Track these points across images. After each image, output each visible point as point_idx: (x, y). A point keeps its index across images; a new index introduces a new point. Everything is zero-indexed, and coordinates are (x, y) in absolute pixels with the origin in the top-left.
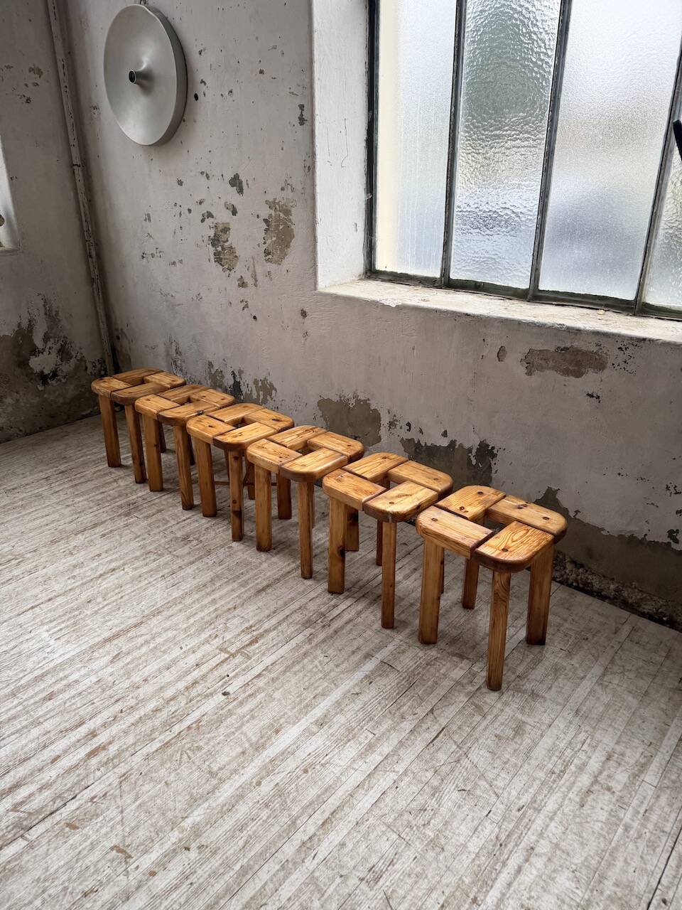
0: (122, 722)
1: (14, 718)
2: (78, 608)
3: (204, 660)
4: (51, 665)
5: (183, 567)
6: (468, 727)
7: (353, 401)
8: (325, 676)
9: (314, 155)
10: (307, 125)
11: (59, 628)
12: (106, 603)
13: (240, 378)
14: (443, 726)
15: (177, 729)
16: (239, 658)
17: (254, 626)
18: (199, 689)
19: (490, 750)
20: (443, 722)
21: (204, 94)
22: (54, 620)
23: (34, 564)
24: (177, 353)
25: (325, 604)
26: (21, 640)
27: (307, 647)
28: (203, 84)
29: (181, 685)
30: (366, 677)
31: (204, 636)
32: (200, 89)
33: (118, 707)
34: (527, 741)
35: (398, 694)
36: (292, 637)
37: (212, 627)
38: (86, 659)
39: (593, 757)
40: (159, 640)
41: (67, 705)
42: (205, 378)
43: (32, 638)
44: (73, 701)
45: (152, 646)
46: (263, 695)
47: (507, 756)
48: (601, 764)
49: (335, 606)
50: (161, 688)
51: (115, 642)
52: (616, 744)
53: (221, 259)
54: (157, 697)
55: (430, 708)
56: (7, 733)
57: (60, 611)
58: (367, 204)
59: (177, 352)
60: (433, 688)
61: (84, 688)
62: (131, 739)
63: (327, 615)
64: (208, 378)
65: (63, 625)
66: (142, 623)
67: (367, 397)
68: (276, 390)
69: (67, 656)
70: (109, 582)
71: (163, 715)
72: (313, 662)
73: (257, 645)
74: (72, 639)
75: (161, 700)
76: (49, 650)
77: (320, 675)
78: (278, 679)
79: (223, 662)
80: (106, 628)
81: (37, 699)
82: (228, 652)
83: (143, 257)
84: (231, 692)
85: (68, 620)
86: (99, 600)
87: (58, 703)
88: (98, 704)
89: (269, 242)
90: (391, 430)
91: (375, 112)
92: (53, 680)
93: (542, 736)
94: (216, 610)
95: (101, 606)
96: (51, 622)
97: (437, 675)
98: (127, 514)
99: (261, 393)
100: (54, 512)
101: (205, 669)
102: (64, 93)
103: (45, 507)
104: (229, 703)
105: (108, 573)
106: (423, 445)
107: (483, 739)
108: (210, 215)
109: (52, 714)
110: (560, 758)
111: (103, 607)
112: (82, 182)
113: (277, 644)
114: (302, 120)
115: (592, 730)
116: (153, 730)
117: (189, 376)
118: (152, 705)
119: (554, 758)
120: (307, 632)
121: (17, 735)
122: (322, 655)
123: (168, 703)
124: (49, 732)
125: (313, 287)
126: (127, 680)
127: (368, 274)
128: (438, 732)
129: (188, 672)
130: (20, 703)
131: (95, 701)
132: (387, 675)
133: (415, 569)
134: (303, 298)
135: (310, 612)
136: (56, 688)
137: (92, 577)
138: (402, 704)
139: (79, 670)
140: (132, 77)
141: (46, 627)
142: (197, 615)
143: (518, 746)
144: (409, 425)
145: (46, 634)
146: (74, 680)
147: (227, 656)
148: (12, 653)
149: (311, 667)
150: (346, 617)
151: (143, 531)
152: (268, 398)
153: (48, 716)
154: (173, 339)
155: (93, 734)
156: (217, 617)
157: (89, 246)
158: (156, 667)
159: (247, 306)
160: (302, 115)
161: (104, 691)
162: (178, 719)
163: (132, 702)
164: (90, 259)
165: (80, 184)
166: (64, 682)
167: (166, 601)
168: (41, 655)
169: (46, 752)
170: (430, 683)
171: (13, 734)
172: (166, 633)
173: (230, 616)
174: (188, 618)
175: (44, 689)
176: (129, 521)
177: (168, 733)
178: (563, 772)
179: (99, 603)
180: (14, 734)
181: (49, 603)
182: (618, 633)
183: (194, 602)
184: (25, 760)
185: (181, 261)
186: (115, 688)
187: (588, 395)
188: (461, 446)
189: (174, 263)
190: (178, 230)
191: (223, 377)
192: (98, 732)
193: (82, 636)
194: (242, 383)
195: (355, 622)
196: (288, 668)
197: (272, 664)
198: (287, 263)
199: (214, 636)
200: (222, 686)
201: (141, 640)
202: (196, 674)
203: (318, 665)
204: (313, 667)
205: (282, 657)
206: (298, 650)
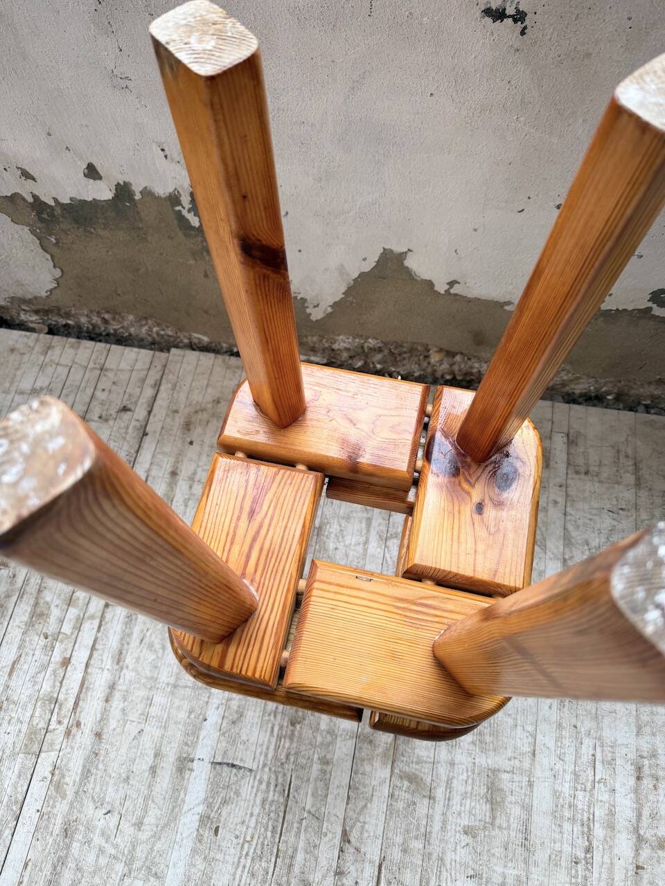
6: (416, 838)
8: (129, 863)
14: (377, 864)
19: (471, 873)
20: (373, 851)
25: (44, 667)
27: (61, 808)
30: (204, 820)
34: (516, 811)
35: (274, 831)
36: (20, 798)
39: (617, 787)
47: (499, 869)
48: (632, 795)
49: (66, 662)
52: (637, 735)
55: (339, 831)
60: (325, 778)
63: (61, 697)
72: (89, 842)
77: (120, 868)
93: (531, 784)
97: (319, 739)
106: (53, 204)
107: (449, 854)
110: (573, 820)
115: (594, 725)
119: (567, 826)
120: (45, 765)
128: (375, 879)
132: (237, 793)
133: (174, 474)
135: (25, 708)
138: (290, 852)
143: (505, 832)
149: (91, 858)
150: (100, 681)
170: (316, 767)
178: (588, 850)
182: (552, 463)
187: (488, 12)
188: (147, 193)
195: (121, 686)
203: (103, 844)
204: (98, 857)
205: (26, 865)
206: (47, 827)
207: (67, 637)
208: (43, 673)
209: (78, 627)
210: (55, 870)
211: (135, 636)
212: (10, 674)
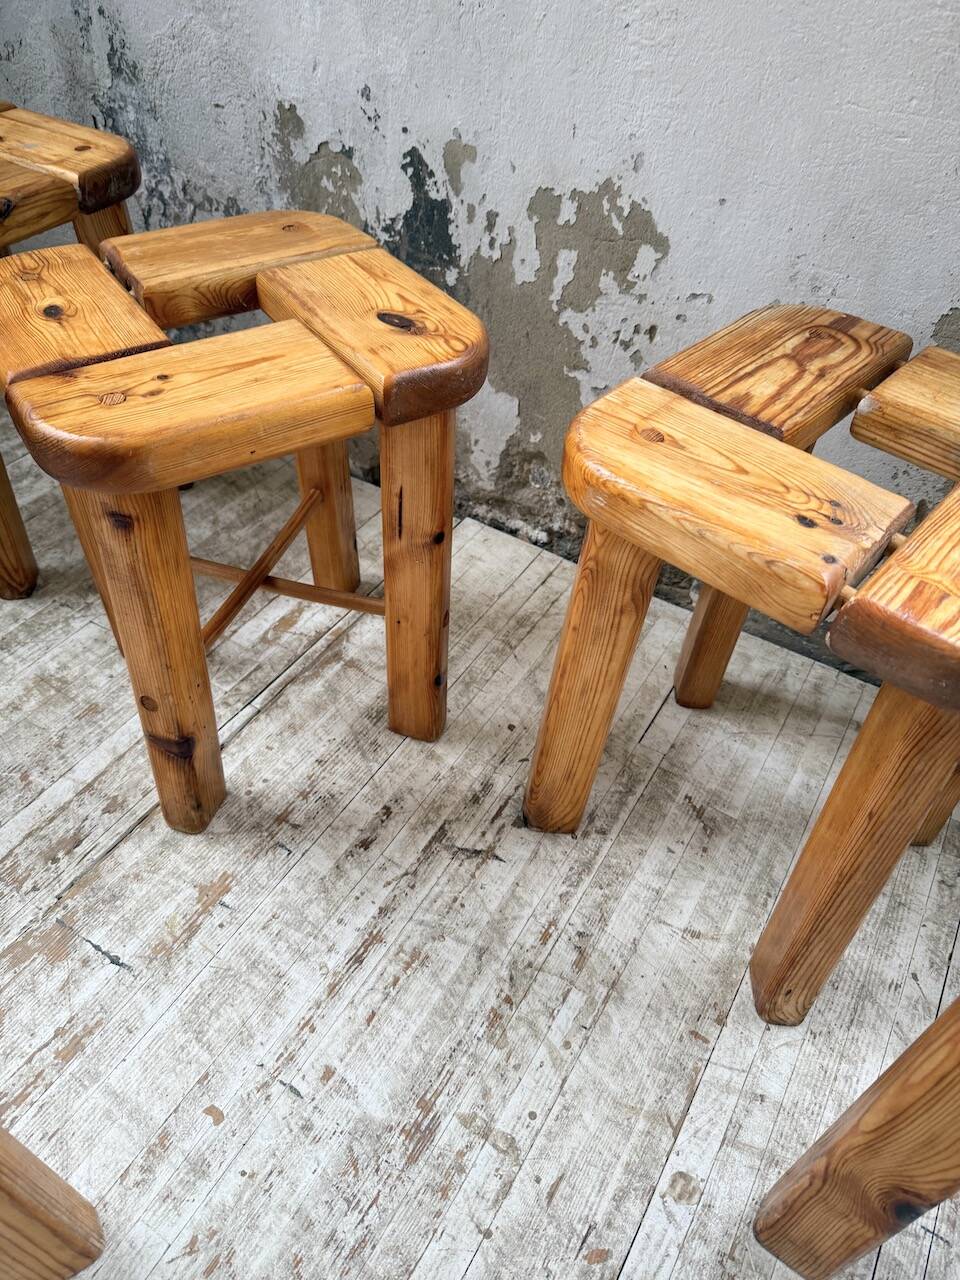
13: (455, 183)
24: (117, 71)
42: (261, 186)
59: (120, 65)
64: (272, 185)
68: (661, 244)
98: (60, 939)
99: (567, 259)
117: (179, 178)
152: (607, 281)
176: (82, 997)
191: (354, 178)
194: (458, 212)
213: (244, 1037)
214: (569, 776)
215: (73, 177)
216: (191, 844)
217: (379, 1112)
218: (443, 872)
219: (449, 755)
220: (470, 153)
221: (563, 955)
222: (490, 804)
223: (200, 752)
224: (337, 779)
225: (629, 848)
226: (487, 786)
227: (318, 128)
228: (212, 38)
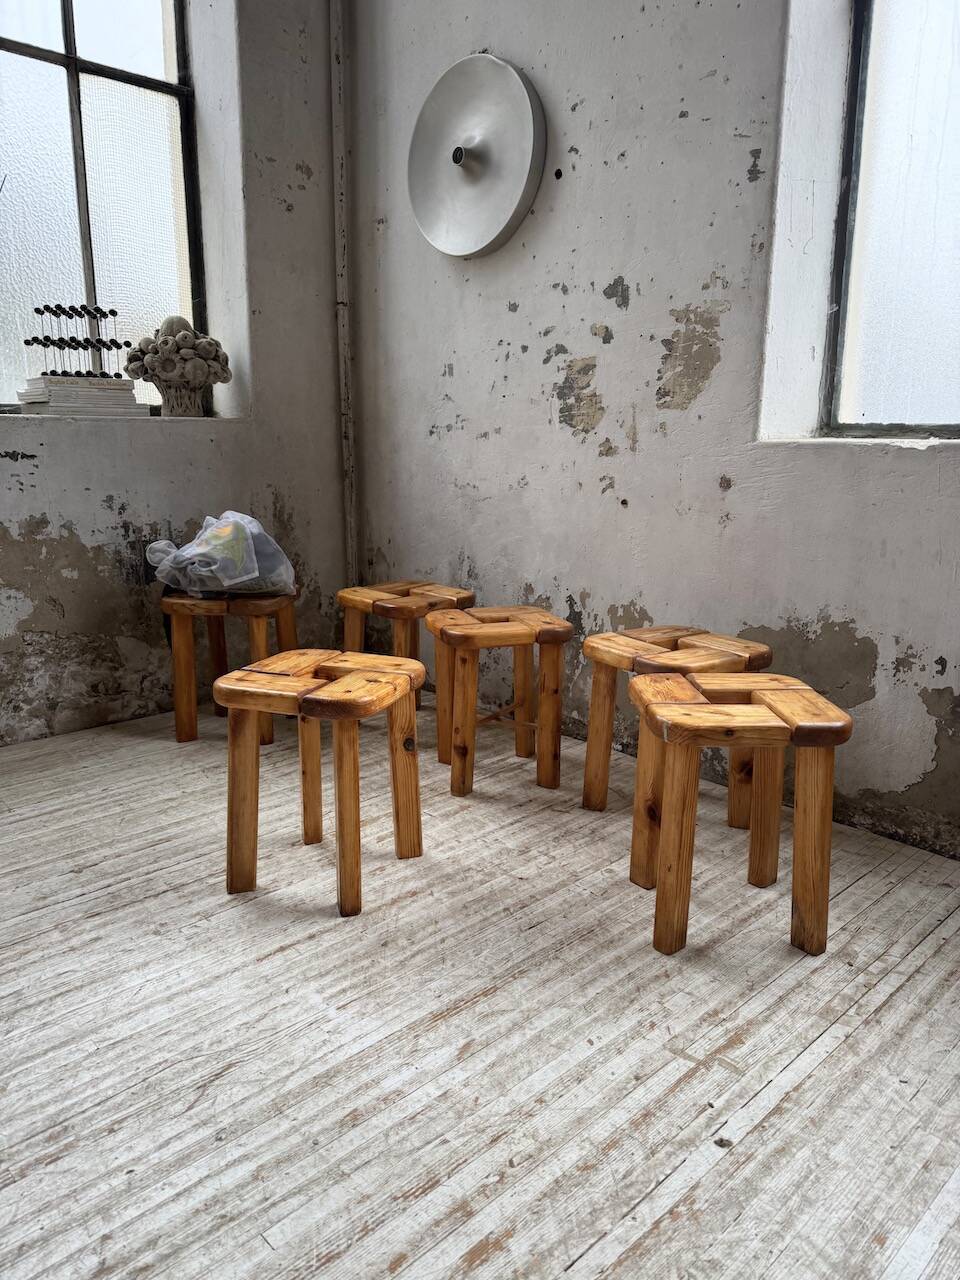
0: (519, 1188)
1: (289, 1158)
2: (367, 955)
3: (648, 1070)
4: (341, 1057)
5: (538, 897)
7: (817, 627)
9: (772, 224)
10: (763, 182)
11: (339, 988)
12: (415, 948)
13: (584, 605)
15: (648, 1213)
16: (718, 1073)
17: (722, 1011)
18: (658, 1129)
21: (574, 168)
22: (327, 973)
23: (271, 877)
24: (470, 576)
26: (272, 1004)
27: (851, 1061)
28: (573, 153)
29: (619, 1117)
31: (628, 1021)
32: (567, 162)
33: (500, 1153)
36: (811, 1038)
37: (637, 1006)
38: (407, 1049)
40: (542, 1023)
41: (393, 1139)
43: (294, 1003)
44: (403, 1133)
45: (530, 1033)
46: (806, 1152)
49: (869, 987)
50: (580, 1120)
51: (455, 1020)
53: (572, 417)
54: (578, 1139)
56: (280, 1192)
57: (334, 959)
58: (829, 320)
59: (471, 574)
61: (418, 1107)
62: (551, 1231)
63: (862, 1002)
65: (346, 984)
66: (495, 989)
67: (849, 616)
68: (652, 620)
69: (368, 1042)
70: (411, 914)
71: (604, 1180)
73: (745, 1049)
74: (370, 1008)
75: (587, 1145)
76: (329, 1026)
78: (822, 1120)
79: (690, 1075)
80: (429, 993)
81: (327, 1122)
82: (689, 1058)
83: (432, 433)
84: (735, 1141)
85: (353, 974)
86: (403, 942)
87: (372, 1135)
88: (456, 1143)
89: (668, 375)
90: (900, 675)
91: (854, 178)
92: (351, 1086)
94: (630, 976)
95: (409, 953)
96: (321, 975)
100: (287, 802)
101: (656, 1086)
102: (337, 204)
103: (271, 795)
104: (739, 1165)
105: (405, 898)
108: (561, 349)
109: (365, 1157)
111: (413, 956)
112: (347, 327)
113: (786, 1049)
114: (754, 174)
116: (596, 1213)
118: (571, 1156)
120: (839, 1031)
121: (302, 1198)
122: (896, 1080)
123: (606, 1155)
124: (368, 1197)
125: (749, 437)
126: (502, 1098)
127: (825, 431)
129: (622, 1093)
130: (295, 1129)
131: (447, 1136)
134: (727, 458)
136: (360, 1102)
137: (379, 903)
139: (398, 1069)
140: (459, 155)
141: (314, 985)
142: (598, 984)
144: (942, 662)
145: (317, 999)
146: (393, 1088)
147: (692, 1065)
148: (260, 1027)
149: (882, 1101)
150: (904, 1008)
151: (447, 836)
153: (358, 1162)
154: (467, 554)
155: (463, 1211)
156: (638, 990)
157: (346, 422)
158: (553, 1076)
159: (611, 485)
160: (755, 165)
161: (460, 1116)
162: (640, 1192)
163: (528, 1146)
164: (344, 441)
165: (344, 331)
166: (375, 1092)
167: (529, 954)
168: (317, 1037)
169: (371, 1241)
171: (292, 1194)
172: (550, 1011)
173: (663, 990)
174: (583, 987)
175: (337, 1102)
177: (628, 1221)
179: (404, 948)
180: (295, 1194)
181: (311, 942)
183: (581, 959)
184: (330, 1258)
185: (498, 431)
186: (482, 1112)
189: (485, 435)
190: (500, 382)
191: (550, 606)
192: (475, 1206)
193: (388, 1004)
194: (585, 615)
195: (929, 1018)
196: (833, 1102)
197: (796, 1089)
198: (698, 406)
199: (647, 1023)
200: (708, 1126)
201: (503, 1022)
202: (641, 1097)
203: (896, 1097)
204: (889, 1103)
205: (809, 1077)
206: (835, 1064)
207: (872, 974)
208: (845, 984)
209: (885, 973)
210: (841, 1090)
211: (946, 997)
212: (813, 972)
213: (471, 831)
214: (596, 777)
215: (455, 599)
216: (458, 799)
217: (511, 847)
218: (547, 814)
219: (557, 793)
220: (588, 595)
221: (587, 831)
222: (571, 803)
223: (468, 757)
224: (515, 792)
225: (622, 816)
226: (571, 800)
227: (539, 591)
228: (506, 564)
